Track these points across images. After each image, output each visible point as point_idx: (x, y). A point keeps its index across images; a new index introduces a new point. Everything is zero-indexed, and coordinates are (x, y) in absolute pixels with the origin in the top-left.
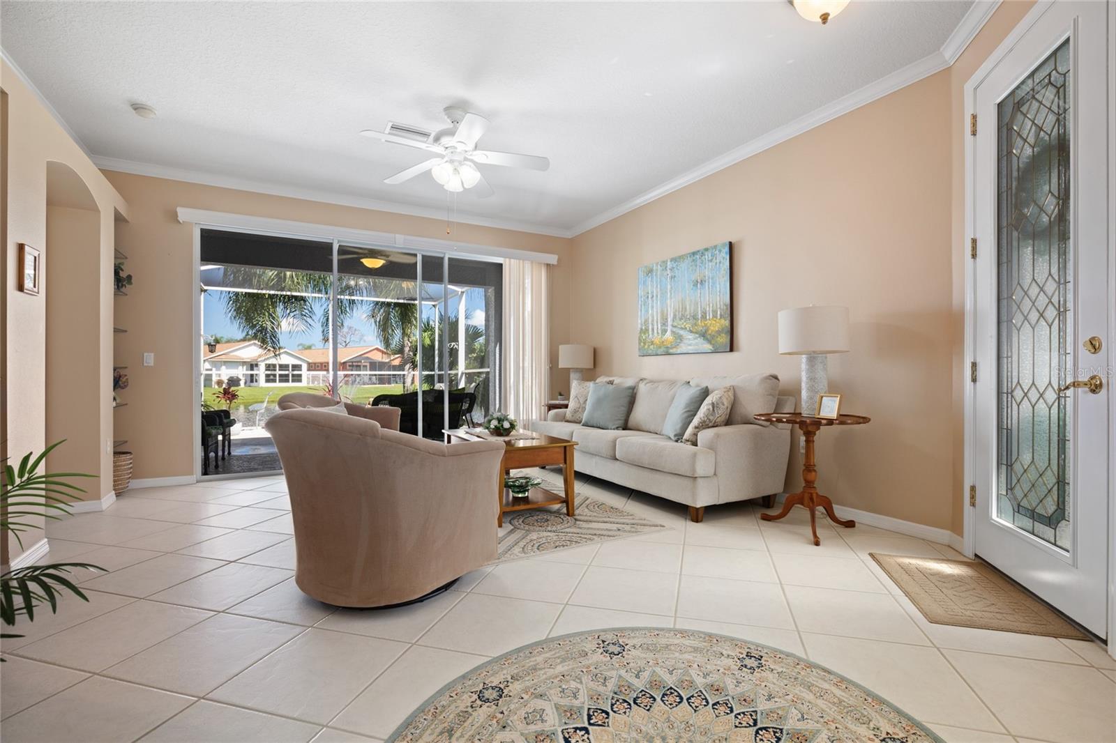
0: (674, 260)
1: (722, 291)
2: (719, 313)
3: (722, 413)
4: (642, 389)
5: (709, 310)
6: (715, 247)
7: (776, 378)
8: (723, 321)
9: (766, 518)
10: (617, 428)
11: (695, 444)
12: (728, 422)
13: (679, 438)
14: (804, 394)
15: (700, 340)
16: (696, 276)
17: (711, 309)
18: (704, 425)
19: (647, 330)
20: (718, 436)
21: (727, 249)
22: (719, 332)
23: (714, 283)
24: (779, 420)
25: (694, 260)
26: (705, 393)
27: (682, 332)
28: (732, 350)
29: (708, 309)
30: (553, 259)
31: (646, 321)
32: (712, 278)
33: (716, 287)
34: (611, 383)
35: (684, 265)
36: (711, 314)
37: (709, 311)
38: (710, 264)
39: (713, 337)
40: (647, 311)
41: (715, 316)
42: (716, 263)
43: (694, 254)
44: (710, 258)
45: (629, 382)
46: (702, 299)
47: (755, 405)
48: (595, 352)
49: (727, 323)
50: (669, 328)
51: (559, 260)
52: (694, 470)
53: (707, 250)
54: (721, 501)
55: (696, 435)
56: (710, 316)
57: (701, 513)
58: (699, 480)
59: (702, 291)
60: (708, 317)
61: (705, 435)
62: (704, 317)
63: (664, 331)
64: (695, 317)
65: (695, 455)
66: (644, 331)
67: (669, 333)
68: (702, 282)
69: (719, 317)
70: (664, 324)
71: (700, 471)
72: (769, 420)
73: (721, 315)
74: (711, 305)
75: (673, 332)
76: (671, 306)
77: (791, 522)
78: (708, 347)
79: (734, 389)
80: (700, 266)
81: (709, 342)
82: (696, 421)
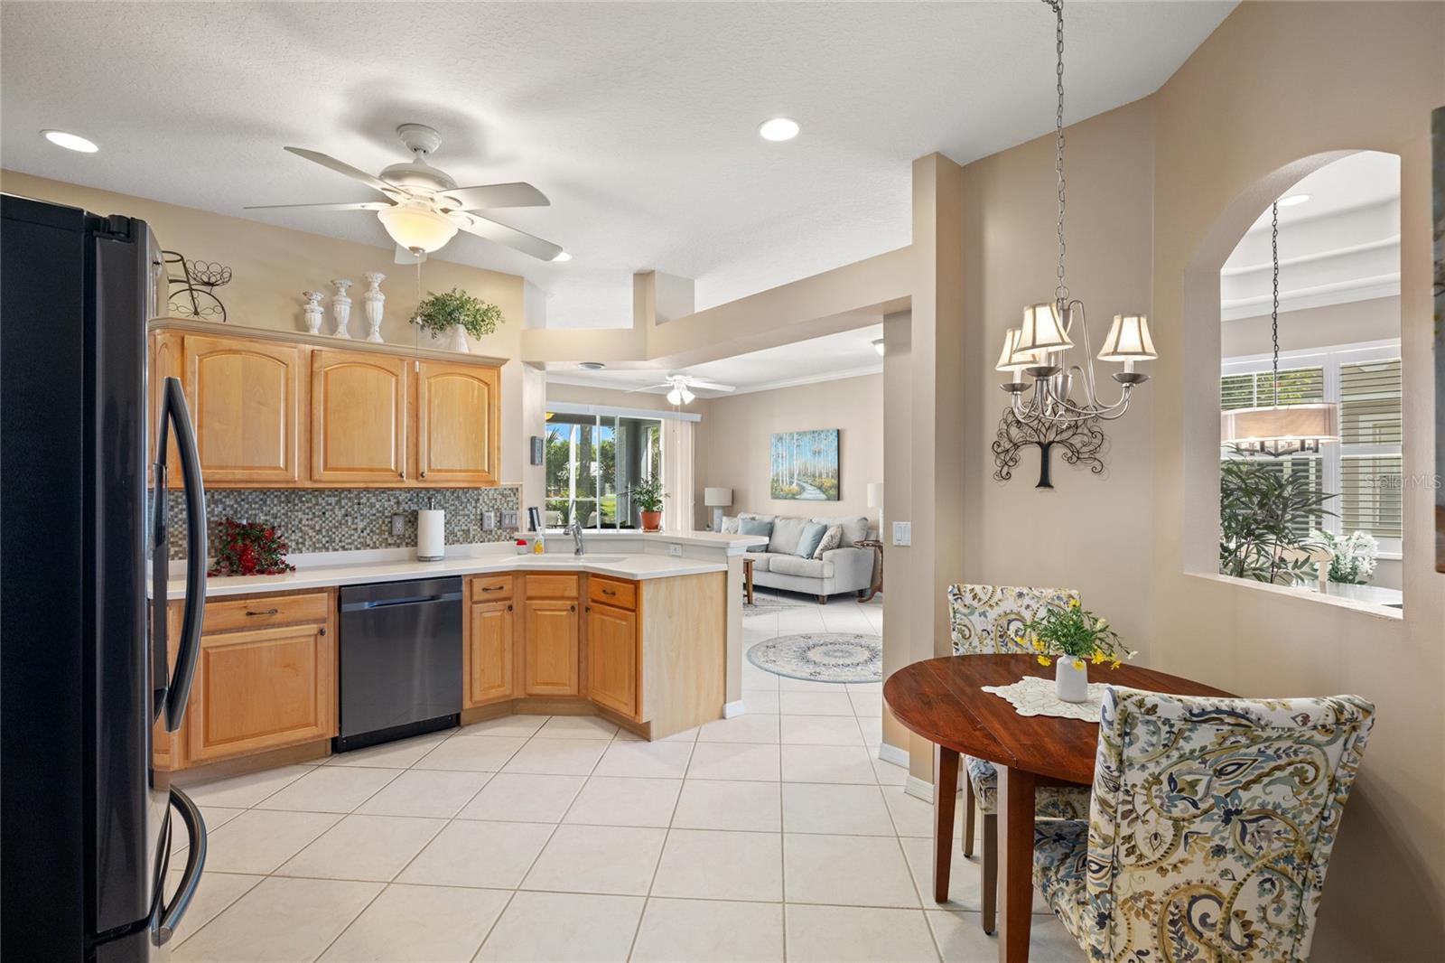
0: (799, 434)
1: (832, 460)
2: (830, 474)
3: (836, 540)
4: (777, 522)
5: (824, 471)
6: (828, 431)
7: (866, 519)
8: (833, 480)
9: (860, 601)
10: (762, 552)
11: (821, 559)
12: (839, 546)
13: (811, 556)
14: (881, 530)
15: (818, 491)
16: (816, 448)
18: (826, 548)
19: (778, 480)
20: (835, 554)
21: (836, 434)
22: (831, 488)
23: (827, 454)
24: (868, 545)
25: (813, 436)
26: (825, 529)
27: (805, 485)
28: (839, 499)
30: (697, 417)
31: (777, 474)
32: (826, 451)
33: (828, 457)
34: (753, 519)
35: (807, 439)
36: (825, 474)
38: (824, 441)
39: (826, 490)
40: (778, 467)
41: (828, 476)
42: (829, 442)
43: (813, 432)
44: (824, 437)
45: (767, 519)
46: (819, 464)
47: (854, 536)
48: (733, 492)
49: (836, 482)
50: (795, 481)
51: (702, 418)
52: (822, 574)
53: (822, 431)
54: (837, 592)
55: (821, 554)
56: (824, 476)
57: (826, 598)
58: (825, 580)
59: (819, 459)
61: (827, 554)
62: (820, 476)
63: (791, 483)
64: (814, 476)
65: (823, 566)
66: (775, 481)
67: (795, 484)
68: (819, 453)
70: (792, 477)
71: (826, 575)
72: (863, 545)
73: (831, 476)
74: (825, 468)
75: (798, 484)
76: (797, 466)
77: (873, 603)
78: (823, 496)
79: (841, 527)
80: (817, 441)
81: (824, 493)
82: (821, 546)
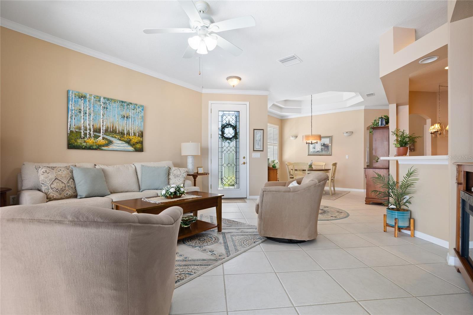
0: (107, 99)
1: (139, 125)
2: (137, 134)
8: (139, 138)
16: (124, 113)
17: (133, 132)
21: (142, 108)
22: (137, 143)
25: (122, 105)
27: (112, 139)
28: (143, 151)
29: (131, 131)
31: (79, 127)
32: (134, 118)
33: (136, 123)
35: (115, 105)
36: (133, 134)
37: (131, 132)
38: (133, 111)
39: (134, 144)
40: (79, 121)
41: (135, 135)
42: (136, 112)
43: (122, 102)
44: (133, 108)
46: (127, 125)
49: (142, 139)
50: (101, 136)
53: (131, 103)
59: (127, 122)
60: (131, 135)
62: (128, 134)
63: (97, 137)
64: (122, 133)
67: (101, 138)
68: (127, 117)
69: (137, 136)
70: (96, 131)
73: (138, 135)
74: (133, 130)
75: (104, 138)
76: (104, 124)
78: (131, 148)
80: (126, 109)
81: (132, 146)
